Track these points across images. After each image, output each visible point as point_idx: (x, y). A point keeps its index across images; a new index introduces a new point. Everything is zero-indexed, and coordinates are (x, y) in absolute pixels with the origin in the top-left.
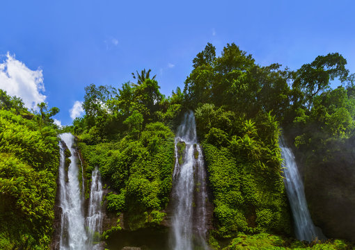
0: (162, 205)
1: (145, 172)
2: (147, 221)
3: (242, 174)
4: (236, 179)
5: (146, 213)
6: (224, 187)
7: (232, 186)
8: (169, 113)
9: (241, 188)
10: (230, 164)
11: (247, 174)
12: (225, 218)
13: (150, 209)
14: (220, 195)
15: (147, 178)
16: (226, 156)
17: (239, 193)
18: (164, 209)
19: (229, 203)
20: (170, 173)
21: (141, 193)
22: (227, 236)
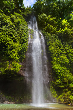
0: (21, 59)
1: (11, 35)
2: (7, 69)
3: (66, 47)
4: (63, 50)
5: (8, 62)
6: (57, 54)
7: (61, 54)
8: (25, 13)
9: (66, 54)
10: (58, 42)
11: (68, 46)
12: (59, 73)
13: (11, 60)
14: (55, 58)
15: (12, 39)
16: (55, 38)
17: (66, 57)
18: (21, 62)
19: (60, 63)
20: (27, 41)
21: (7, 47)
22: (61, 87)
